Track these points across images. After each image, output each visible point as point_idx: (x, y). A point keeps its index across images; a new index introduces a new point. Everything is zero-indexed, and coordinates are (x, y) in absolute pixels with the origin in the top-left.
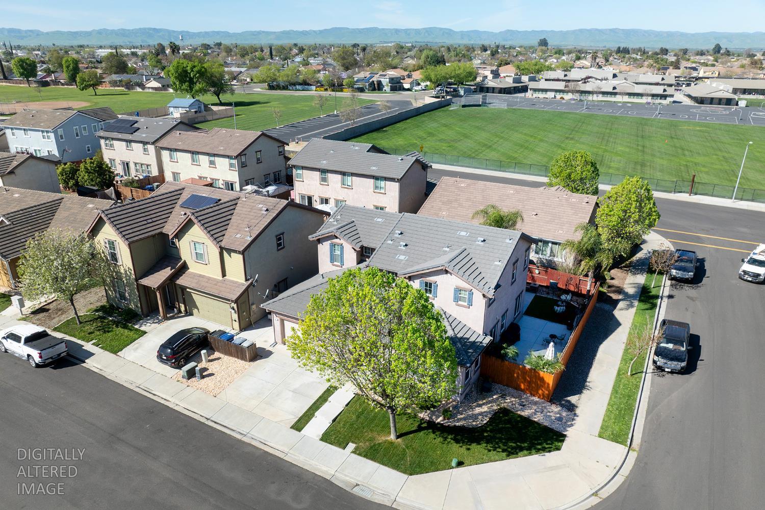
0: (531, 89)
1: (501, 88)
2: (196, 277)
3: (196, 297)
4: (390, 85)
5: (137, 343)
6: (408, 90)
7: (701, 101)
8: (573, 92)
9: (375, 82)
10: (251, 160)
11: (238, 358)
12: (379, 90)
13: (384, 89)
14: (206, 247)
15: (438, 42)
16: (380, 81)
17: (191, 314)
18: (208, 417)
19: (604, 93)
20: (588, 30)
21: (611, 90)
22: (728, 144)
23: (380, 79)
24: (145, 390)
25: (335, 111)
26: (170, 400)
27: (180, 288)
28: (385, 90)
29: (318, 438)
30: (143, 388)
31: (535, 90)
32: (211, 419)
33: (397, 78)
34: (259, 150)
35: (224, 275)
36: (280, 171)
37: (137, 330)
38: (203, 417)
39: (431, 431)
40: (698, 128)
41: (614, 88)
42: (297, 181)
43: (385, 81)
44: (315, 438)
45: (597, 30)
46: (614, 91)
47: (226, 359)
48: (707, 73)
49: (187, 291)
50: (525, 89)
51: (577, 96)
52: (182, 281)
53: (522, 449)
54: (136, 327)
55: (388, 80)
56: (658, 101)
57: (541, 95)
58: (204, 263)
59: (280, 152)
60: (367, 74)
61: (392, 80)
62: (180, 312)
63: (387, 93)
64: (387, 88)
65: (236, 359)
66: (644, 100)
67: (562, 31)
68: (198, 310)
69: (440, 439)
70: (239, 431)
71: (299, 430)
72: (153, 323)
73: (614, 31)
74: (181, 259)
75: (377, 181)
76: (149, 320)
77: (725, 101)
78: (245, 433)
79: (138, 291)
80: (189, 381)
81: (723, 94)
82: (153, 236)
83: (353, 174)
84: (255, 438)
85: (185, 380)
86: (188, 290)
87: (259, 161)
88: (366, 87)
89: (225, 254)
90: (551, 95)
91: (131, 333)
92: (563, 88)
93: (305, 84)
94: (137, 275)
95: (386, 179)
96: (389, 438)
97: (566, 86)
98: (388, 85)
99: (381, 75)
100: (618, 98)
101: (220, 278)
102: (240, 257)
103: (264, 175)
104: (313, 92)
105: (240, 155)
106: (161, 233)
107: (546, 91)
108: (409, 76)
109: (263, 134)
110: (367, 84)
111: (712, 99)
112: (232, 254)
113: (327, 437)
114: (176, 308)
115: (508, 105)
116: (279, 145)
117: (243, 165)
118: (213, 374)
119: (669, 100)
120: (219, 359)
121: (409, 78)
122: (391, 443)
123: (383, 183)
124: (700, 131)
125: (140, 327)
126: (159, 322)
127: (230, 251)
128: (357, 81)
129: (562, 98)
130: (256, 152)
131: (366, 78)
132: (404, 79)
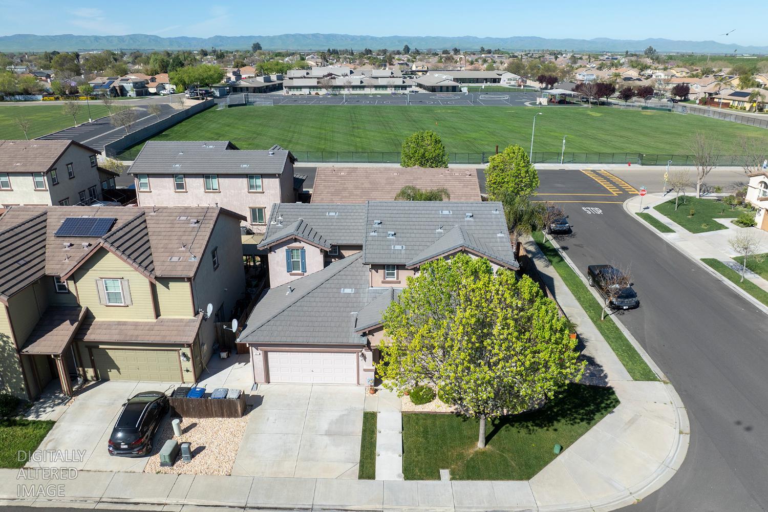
0: (286, 87)
1: (255, 88)
2: (114, 327)
3: (115, 355)
4: (135, 90)
5: (50, 441)
6: (155, 94)
7: (433, 89)
8: (326, 87)
9: (117, 88)
10: (63, 176)
11: (223, 416)
12: (122, 96)
13: (128, 94)
14: (126, 282)
15: (146, 49)
16: (123, 86)
17: (106, 379)
18: (243, 505)
19: (354, 87)
20: (293, 35)
21: (359, 84)
22: (482, 121)
23: (122, 84)
24: (115, 503)
25: (90, 119)
26: (168, 502)
27: (86, 347)
28: (130, 96)
29: (402, 479)
30: (110, 500)
31: (290, 88)
32: (248, 505)
33: (141, 82)
34: (70, 162)
35: (158, 314)
36: (95, 186)
37: (34, 422)
38: (234, 507)
39: (508, 425)
40: (449, 111)
41: (362, 82)
42: (141, 192)
43: (128, 86)
44: (398, 479)
45: (300, 35)
46: (362, 84)
47: (203, 422)
48: (419, 68)
49: (101, 348)
50: (280, 87)
51: (330, 91)
52: (91, 336)
53: (593, 412)
54: (31, 418)
55: (132, 85)
56: (401, 92)
57: (297, 92)
58: (123, 305)
59: (93, 163)
60: (105, 80)
61: (136, 85)
62: (86, 380)
63: (133, 98)
64: (132, 93)
65: (220, 419)
66: (389, 91)
67: (269, 36)
68: (118, 369)
69: (523, 432)
70: (299, 507)
71: (372, 476)
72: (55, 405)
73: (315, 36)
74: (79, 306)
75: (251, 180)
76: (44, 403)
77: (451, 88)
78: (310, 507)
79: (22, 366)
80: (175, 467)
81: (449, 83)
82: (34, 283)
83: (219, 176)
84: (327, 508)
85: (167, 468)
86: (101, 346)
87: (71, 176)
88: (107, 93)
89: (160, 287)
90: (305, 91)
91: (30, 430)
92: (316, 84)
93: (27, 93)
94: (18, 343)
95: (263, 176)
96: (477, 449)
97: (318, 83)
98: (133, 91)
99: (122, 80)
100: (367, 91)
101: (153, 320)
102: (186, 286)
103: (79, 193)
104: (40, 101)
105: (50, 170)
106: (45, 278)
107: (300, 88)
108: (153, 80)
109: (73, 143)
110: (108, 90)
111: (441, 87)
112: (171, 284)
113: (410, 472)
114: (80, 376)
115: (274, 103)
116: (90, 155)
117: (54, 183)
118: (203, 448)
119: (409, 89)
120: (194, 425)
121: (153, 81)
122: (483, 453)
123: (259, 182)
124: (452, 113)
125: (38, 417)
126: (63, 401)
127: (165, 281)
128: (95, 87)
129: (317, 94)
130: (67, 165)
131: (104, 83)
132: (148, 83)
